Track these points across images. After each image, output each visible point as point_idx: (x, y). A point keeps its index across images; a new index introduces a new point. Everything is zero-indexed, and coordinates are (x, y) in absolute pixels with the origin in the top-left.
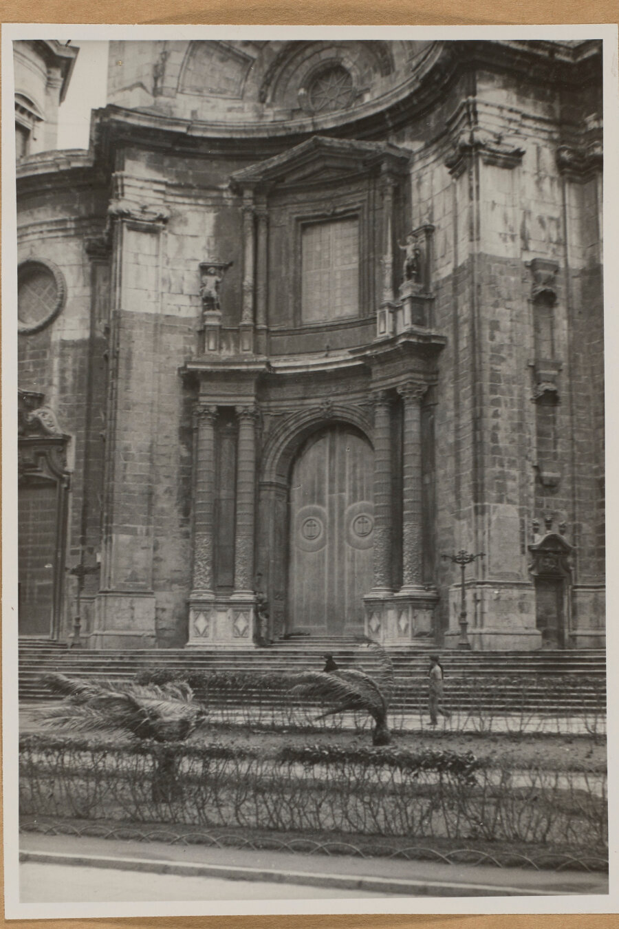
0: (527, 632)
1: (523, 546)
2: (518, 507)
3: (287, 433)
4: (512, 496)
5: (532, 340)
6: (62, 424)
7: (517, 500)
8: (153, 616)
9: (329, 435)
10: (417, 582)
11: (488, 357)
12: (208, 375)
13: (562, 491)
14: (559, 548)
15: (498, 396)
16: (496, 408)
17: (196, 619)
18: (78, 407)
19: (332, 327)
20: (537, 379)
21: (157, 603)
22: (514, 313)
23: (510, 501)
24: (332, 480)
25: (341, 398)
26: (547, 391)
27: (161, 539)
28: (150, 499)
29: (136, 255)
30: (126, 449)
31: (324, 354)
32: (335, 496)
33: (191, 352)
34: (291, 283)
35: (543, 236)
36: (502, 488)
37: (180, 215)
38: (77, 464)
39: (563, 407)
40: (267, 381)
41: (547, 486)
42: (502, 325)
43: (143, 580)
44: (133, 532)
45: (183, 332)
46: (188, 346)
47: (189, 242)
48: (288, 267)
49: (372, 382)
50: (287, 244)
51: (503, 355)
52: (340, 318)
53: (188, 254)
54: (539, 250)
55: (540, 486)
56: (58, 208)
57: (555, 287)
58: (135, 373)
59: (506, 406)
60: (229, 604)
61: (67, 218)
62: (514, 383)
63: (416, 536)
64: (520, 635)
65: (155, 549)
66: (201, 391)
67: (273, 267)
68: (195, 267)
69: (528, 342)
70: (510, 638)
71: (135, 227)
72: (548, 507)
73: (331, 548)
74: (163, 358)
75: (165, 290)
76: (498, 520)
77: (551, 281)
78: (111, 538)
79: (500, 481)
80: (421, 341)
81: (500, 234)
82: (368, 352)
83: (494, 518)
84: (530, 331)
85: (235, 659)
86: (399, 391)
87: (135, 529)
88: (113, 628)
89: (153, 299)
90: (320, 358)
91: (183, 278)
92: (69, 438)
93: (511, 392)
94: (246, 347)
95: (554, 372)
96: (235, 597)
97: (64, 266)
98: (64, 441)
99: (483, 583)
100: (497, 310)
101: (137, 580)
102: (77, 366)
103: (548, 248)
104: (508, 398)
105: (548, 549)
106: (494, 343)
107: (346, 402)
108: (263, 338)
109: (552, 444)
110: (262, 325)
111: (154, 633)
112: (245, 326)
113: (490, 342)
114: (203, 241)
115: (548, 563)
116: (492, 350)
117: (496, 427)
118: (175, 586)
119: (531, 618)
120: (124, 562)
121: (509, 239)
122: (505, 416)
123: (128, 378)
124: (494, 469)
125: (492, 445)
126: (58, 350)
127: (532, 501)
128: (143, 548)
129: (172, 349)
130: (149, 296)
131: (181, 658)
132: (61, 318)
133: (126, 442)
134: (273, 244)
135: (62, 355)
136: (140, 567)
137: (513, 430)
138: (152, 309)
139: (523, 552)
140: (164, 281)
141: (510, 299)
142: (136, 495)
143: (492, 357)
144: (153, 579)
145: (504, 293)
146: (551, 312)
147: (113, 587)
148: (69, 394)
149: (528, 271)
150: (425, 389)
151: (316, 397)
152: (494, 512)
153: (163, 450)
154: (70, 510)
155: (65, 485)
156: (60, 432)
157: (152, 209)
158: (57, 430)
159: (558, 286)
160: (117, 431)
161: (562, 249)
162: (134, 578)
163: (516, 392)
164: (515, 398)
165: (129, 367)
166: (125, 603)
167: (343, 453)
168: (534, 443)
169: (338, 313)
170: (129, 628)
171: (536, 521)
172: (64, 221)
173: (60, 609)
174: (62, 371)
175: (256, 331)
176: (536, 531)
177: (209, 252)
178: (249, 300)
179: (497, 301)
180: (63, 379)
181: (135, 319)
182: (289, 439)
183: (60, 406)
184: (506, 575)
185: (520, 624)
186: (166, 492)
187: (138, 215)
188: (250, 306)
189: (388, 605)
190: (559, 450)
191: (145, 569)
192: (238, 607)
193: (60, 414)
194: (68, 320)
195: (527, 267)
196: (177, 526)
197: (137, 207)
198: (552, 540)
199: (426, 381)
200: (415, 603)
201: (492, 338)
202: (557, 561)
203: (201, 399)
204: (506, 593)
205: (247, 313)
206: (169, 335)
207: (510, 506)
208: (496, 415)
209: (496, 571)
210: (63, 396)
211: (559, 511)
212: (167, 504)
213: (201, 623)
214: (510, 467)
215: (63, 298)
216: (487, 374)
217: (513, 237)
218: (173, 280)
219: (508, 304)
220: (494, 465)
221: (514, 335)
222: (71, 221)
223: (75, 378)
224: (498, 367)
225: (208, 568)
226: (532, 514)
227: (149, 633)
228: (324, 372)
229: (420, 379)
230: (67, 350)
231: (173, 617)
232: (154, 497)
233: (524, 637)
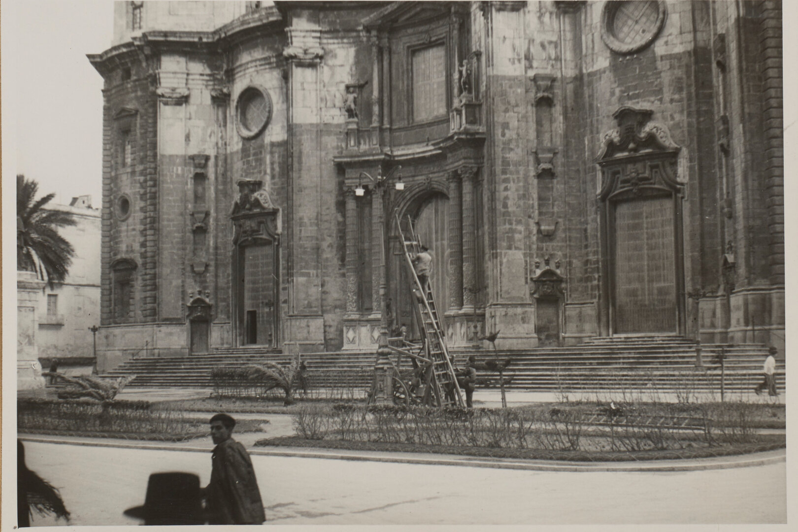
0: (529, 336)
1: (526, 278)
2: (523, 251)
3: (405, 201)
4: (518, 244)
5: (535, 134)
6: (273, 201)
7: (523, 247)
8: (322, 330)
9: (434, 200)
10: (471, 303)
11: (500, 149)
12: (350, 165)
13: (558, 239)
14: (555, 278)
15: (508, 176)
16: (506, 185)
17: (347, 332)
18: (283, 188)
19: (430, 124)
20: (538, 161)
21: (325, 322)
22: (520, 115)
23: (516, 248)
24: (436, 232)
25: (436, 175)
26: (543, 169)
27: (326, 279)
28: (317, 253)
29: (302, 84)
30: (301, 219)
31: (425, 144)
32: (439, 243)
33: (342, 148)
34: (405, 93)
35: (544, 55)
36: (511, 240)
37: (331, 51)
38: (283, 228)
39: (559, 179)
40: (389, 165)
41: (545, 236)
42: (511, 126)
43: (315, 307)
44: (308, 275)
45: (336, 134)
46: (339, 144)
47: (338, 70)
48: (403, 83)
49: (447, 165)
50: (402, 66)
51: (512, 146)
52: (437, 117)
53: (338, 78)
54: (541, 67)
55: (541, 236)
56: (266, 48)
57: (553, 94)
58: (305, 166)
59: (514, 182)
60: (368, 321)
61: (271, 55)
62: (520, 165)
63: (469, 273)
64: (521, 338)
65: (322, 286)
66: (347, 176)
67: (394, 83)
68: (342, 87)
69: (532, 135)
70: (515, 341)
71: (301, 64)
72: (547, 250)
73: (438, 280)
74: (323, 154)
75: (323, 105)
76: (508, 261)
77: (549, 88)
78: (293, 280)
79: (510, 235)
80: (468, 137)
81: (510, 59)
82: (442, 145)
83: (505, 260)
84: (533, 126)
85: (349, 358)
86: (459, 172)
87: (309, 273)
88: (296, 340)
89: (315, 113)
90: (423, 147)
91: (335, 96)
92: (278, 210)
93: (518, 172)
94: (375, 142)
95: (551, 155)
96: (372, 317)
97: (270, 89)
98: (275, 212)
99: (497, 305)
100: (507, 115)
101: (311, 307)
102: (281, 160)
103: (548, 64)
104: (515, 177)
105: (544, 279)
106: (504, 139)
107: (438, 178)
108: (387, 134)
109: (551, 206)
110: (386, 125)
111: (323, 342)
112: (373, 128)
113: (502, 138)
114: (347, 69)
115: (547, 289)
116: (504, 143)
117: (506, 198)
118: (338, 310)
119: (531, 327)
120: (302, 296)
121: (516, 62)
122: (513, 189)
123: (300, 170)
124: (504, 227)
125: (503, 210)
126: (269, 148)
127: (535, 247)
128: (315, 286)
129: (329, 146)
130: (312, 112)
131: (321, 359)
132: (270, 126)
133: (301, 214)
134: (394, 66)
135: (272, 153)
136: (313, 298)
137: (519, 199)
138: (314, 120)
139: (526, 282)
140: (322, 99)
141: (517, 106)
142: (309, 250)
143: (503, 149)
144: (322, 306)
145: (513, 102)
146: (550, 111)
147: (296, 313)
148: (276, 180)
149: (533, 83)
150: (475, 170)
151: (421, 175)
152: (505, 256)
153: (325, 218)
154: (281, 260)
155: (276, 243)
156: (271, 206)
157: (311, 51)
158: (269, 205)
159: (556, 91)
160: (294, 208)
161: (559, 63)
162: (309, 306)
163: (521, 173)
164: (521, 176)
165: (300, 162)
166: (303, 323)
167: (443, 212)
168: (536, 207)
169: (436, 113)
170: (307, 339)
171: (537, 260)
172: (270, 57)
173: (277, 327)
174: (272, 163)
175: (381, 130)
176: (537, 267)
177: (352, 76)
178: (376, 109)
179: (506, 108)
180: (273, 169)
181: (303, 128)
182: (407, 205)
183: (272, 188)
184: (513, 298)
185: (522, 331)
186: (328, 246)
187: (301, 55)
188: (377, 113)
189: (456, 319)
190: (556, 209)
191: (317, 299)
192: (374, 323)
193: (272, 194)
194: (274, 128)
195: (531, 80)
196: (337, 269)
197: (301, 51)
198: (548, 273)
199: (475, 163)
200: (468, 317)
201: (503, 135)
202: (553, 287)
203: (346, 181)
204: (511, 311)
205: (375, 118)
206: (327, 137)
207: (517, 251)
208: (506, 189)
209: (507, 296)
210: (273, 181)
211: (556, 252)
212: (330, 254)
213: (351, 334)
214: (516, 225)
215: (270, 112)
216: (499, 162)
217: (519, 60)
218: (328, 98)
219: (516, 109)
220: (505, 224)
221: (520, 131)
222: (273, 57)
223: (280, 168)
224: (508, 155)
225: (355, 297)
226: (535, 256)
227: (319, 342)
228: (424, 157)
229: (471, 163)
230: (275, 149)
231: (336, 331)
232: (320, 251)
233: (525, 340)
